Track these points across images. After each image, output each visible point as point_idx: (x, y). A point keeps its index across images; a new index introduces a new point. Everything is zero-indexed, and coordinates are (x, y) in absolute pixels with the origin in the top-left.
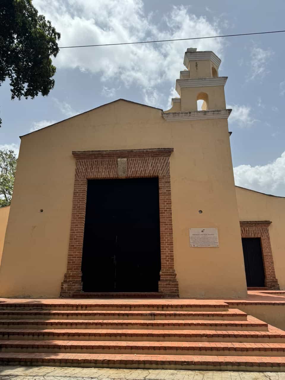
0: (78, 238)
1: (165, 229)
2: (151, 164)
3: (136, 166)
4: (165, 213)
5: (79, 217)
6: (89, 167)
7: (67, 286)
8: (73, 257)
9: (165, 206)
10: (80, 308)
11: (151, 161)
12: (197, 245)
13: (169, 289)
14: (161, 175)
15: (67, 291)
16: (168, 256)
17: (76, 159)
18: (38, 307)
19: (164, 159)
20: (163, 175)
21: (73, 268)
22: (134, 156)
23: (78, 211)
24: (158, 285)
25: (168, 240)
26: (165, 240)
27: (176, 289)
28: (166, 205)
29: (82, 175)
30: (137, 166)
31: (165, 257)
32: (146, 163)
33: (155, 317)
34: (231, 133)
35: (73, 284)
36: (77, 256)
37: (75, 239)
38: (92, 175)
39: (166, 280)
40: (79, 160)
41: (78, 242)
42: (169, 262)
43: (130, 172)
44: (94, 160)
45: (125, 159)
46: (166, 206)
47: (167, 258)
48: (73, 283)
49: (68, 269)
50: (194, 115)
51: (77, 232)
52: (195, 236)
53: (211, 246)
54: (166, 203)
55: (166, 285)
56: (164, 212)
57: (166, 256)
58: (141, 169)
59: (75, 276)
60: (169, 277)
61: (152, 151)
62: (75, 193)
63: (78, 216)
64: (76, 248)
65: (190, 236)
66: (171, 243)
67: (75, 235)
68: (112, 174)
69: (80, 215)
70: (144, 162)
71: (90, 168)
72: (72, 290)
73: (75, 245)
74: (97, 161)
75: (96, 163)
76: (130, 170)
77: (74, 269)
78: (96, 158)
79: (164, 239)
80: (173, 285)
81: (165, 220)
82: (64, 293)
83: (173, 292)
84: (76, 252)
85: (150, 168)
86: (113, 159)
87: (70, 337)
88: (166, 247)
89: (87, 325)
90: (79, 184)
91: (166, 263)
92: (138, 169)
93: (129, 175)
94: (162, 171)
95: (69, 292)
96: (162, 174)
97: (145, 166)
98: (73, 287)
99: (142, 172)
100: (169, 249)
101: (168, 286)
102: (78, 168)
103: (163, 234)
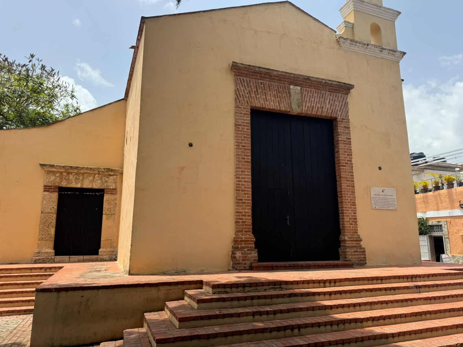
0: (246, 189)
1: (347, 186)
2: (328, 100)
3: (312, 101)
4: (345, 166)
5: (245, 160)
6: (253, 90)
7: (240, 254)
8: (242, 215)
9: (345, 158)
11: (329, 97)
12: (378, 207)
13: (357, 256)
14: (339, 117)
15: (241, 262)
16: (352, 219)
17: (235, 75)
19: (342, 98)
20: (342, 117)
21: (244, 230)
22: (310, 85)
23: (244, 152)
25: (351, 200)
26: (348, 200)
27: (364, 256)
28: (346, 156)
29: (244, 100)
30: (313, 100)
31: (348, 220)
32: (322, 97)
33: (420, 289)
34: (403, 80)
35: (249, 252)
36: (247, 214)
37: (242, 191)
38: (257, 102)
39: (352, 247)
40: (238, 77)
41: (246, 195)
42: (353, 226)
43: (305, 107)
44: (260, 81)
45: (299, 88)
46: (347, 158)
47: (351, 220)
48: (248, 250)
49: (237, 232)
50: (371, 49)
51: (244, 181)
52: (376, 196)
53: (391, 208)
54: (346, 154)
55: (354, 252)
56: (344, 164)
57: (350, 219)
58: (318, 105)
59: (249, 241)
60: (354, 242)
61: (332, 84)
62: (236, 125)
64: (245, 203)
65: (372, 196)
66: (354, 204)
67: (242, 185)
68: (283, 105)
69: (246, 157)
70: (320, 97)
71: (255, 92)
72: (247, 260)
73: (243, 198)
74: (262, 84)
75: (262, 86)
76: (304, 104)
77: (246, 232)
78: (262, 78)
79: (347, 198)
80: (360, 252)
81: (346, 175)
82: (237, 264)
83: (361, 260)
84: (245, 209)
85: (327, 106)
86: (284, 85)
88: (349, 208)
89: (371, 305)
90: (241, 113)
91: (350, 227)
92: (315, 105)
93: (303, 110)
94: (341, 111)
95: (244, 262)
96: (341, 116)
97: (322, 102)
98: (249, 256)
99: (319, 110)
100: (352, 211)
101: (355, 253)
102: (238, 89)
103: (345, 192)
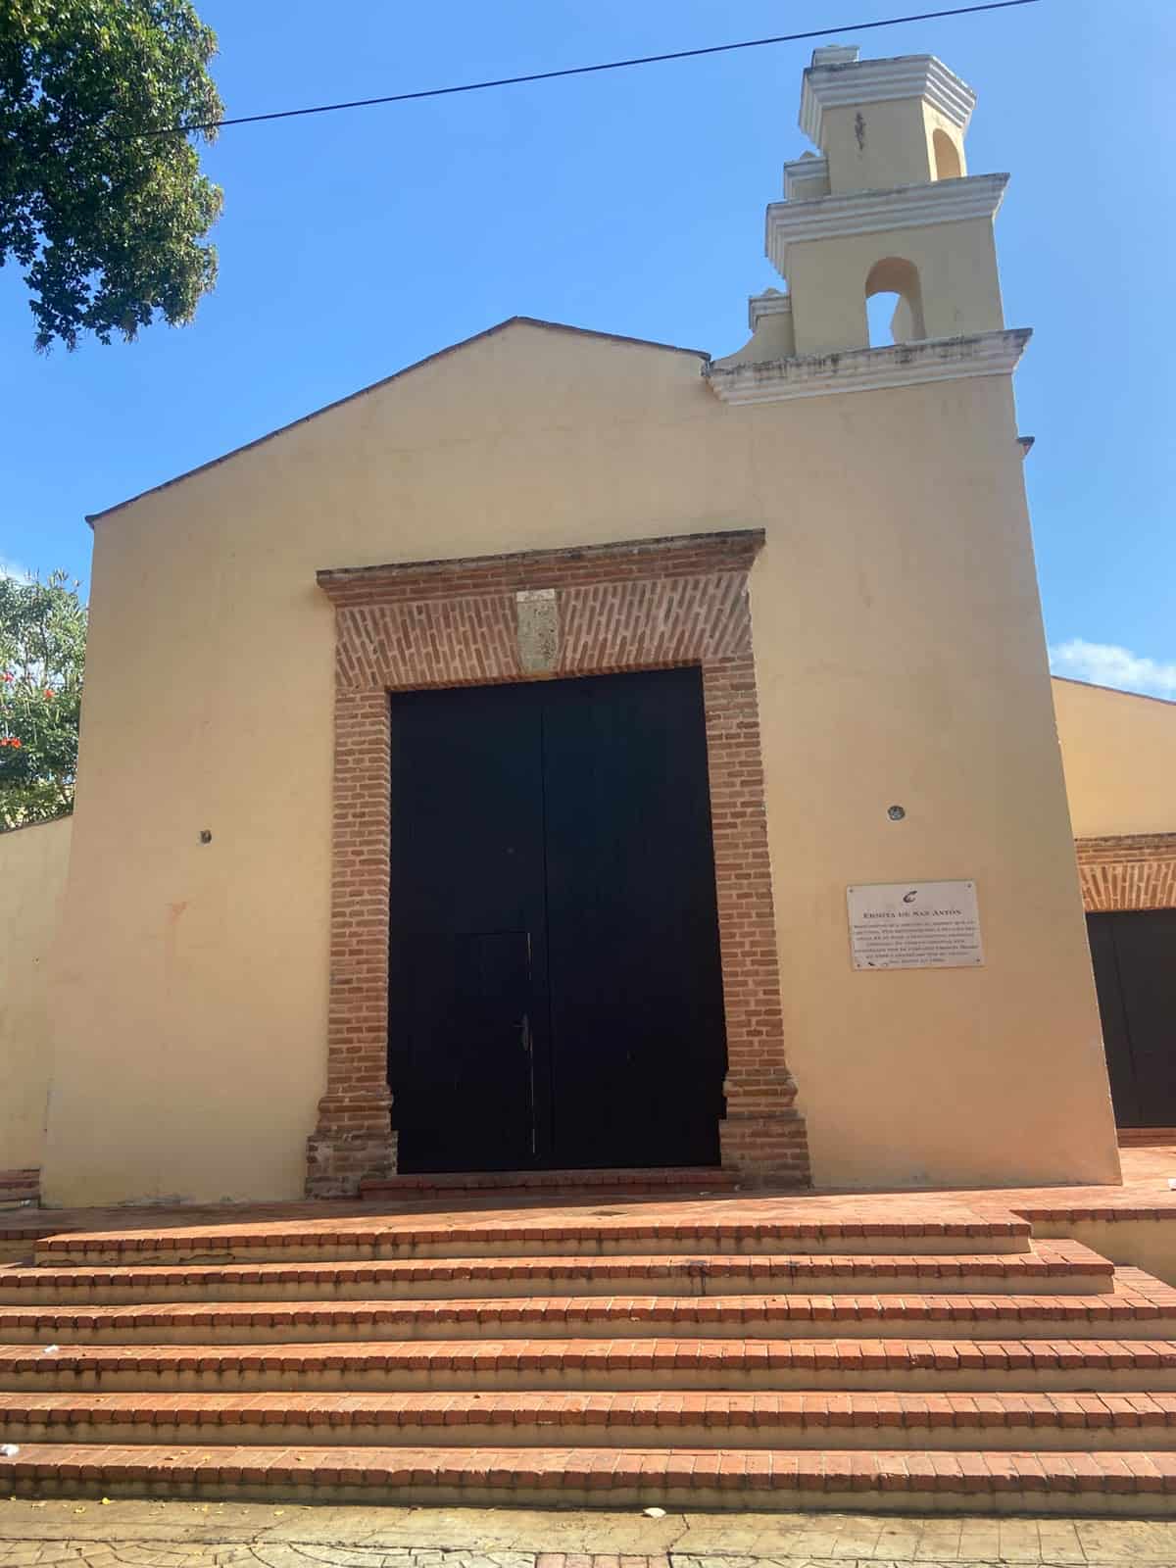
0: (364, 947)
1: (739, 896)
2: (665, 606)
3: (599, 623)
4: (734, 826)
5: (362, 858)
6: (394, 637)
7: (329, 1152)
8: (350, 1030)
9: (732, 795)
10: (386, 1248)
11: (664, 594)
12: (885, 960)
13: (768, 1151)
14: (710, 656)
15: (330, 1173)
16: (756, 1013)
17: (337, 606)
18: (211, 1248)
19: (724, 584)
20: (720, 655)
21: (355, 1075)
22: (587, 576)
23: (360, 834)
24: (716, 1137)
25: (753, 944)
26: (742, 944)
27: (798, 1151)
28: (738, 788)
29: (363, 673)
30: (604, 620)
31: (743, 1018)
32: (641, 602)
33: (707, 1280)
34: (1028, 441)
35: (358, 1142)
36: (365, 1025)
37: (352, 953)
38: (407, 671)
39: (752, 1117)
40: (346, 610)
41: (365, 966)
42: (764, 1037)
43: (575, 650)
44: (415, 604)
45: (550, 594)
46: (740, 794)
47: (754, 1020)
48: (355, 1137)
49: (331, 1081)
50: (856, 368)
51: (359, 924)
52: (873, 921)
53: (949, 961)
54: (738, 780)
55: (754, 1134)
56: (729, 820)
57: (749, 1013)
58: (622, 632)
59: (361, 1109)
60: (763, 1100)
61: (669, 550)
62: (340, 756)
63: (360, 853)
64: (360, 989)
65: (853, 923)
66: (769, 958)
67: (353, 935)
68: (493, 661)
69: (365, 848)
70: (631, 603)
71: (399, 641)
72: (351, 1168)
73: (355, 977)
74: (424, 610)
75: (423, 617)
76: (571, 640)
77: (359, 1080)
78: (420, 594)
79: (738, 939)
80: (782, 1135)
81: (736, 856)
82: (320, 1180)
83: (785, 1167)
84: (360, 1009)
85: (661, 627)
86: (496, 596)
87: (352, 1377)
88: (747, 974)
90: (356, 716)
91: (751, 1043)
92: (610, 637)
93: (568, 662)
94: (717, 635)
95: (340, 1175)
96: (716, 652)
97: (638, 618)
98: (359, 1155)
99: (628, 648)
100: (758, 984)
101: (759, 1140)
102: (344, 646)
103: (730, 916)
